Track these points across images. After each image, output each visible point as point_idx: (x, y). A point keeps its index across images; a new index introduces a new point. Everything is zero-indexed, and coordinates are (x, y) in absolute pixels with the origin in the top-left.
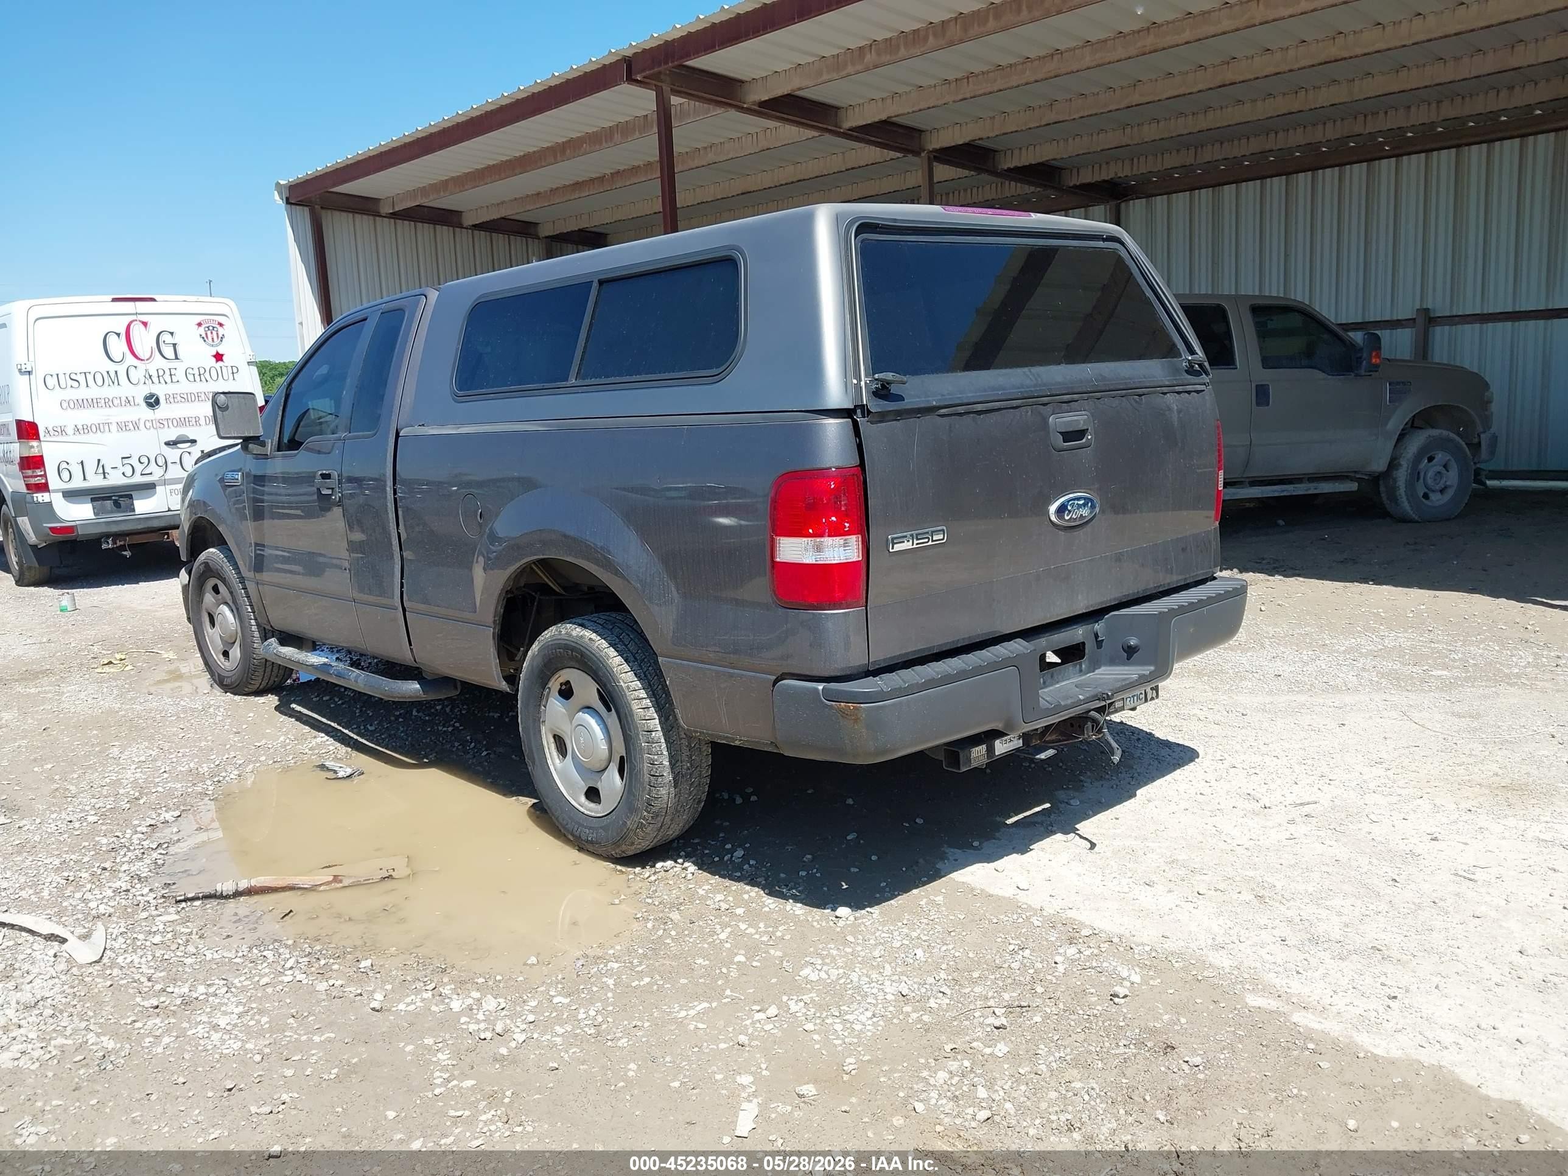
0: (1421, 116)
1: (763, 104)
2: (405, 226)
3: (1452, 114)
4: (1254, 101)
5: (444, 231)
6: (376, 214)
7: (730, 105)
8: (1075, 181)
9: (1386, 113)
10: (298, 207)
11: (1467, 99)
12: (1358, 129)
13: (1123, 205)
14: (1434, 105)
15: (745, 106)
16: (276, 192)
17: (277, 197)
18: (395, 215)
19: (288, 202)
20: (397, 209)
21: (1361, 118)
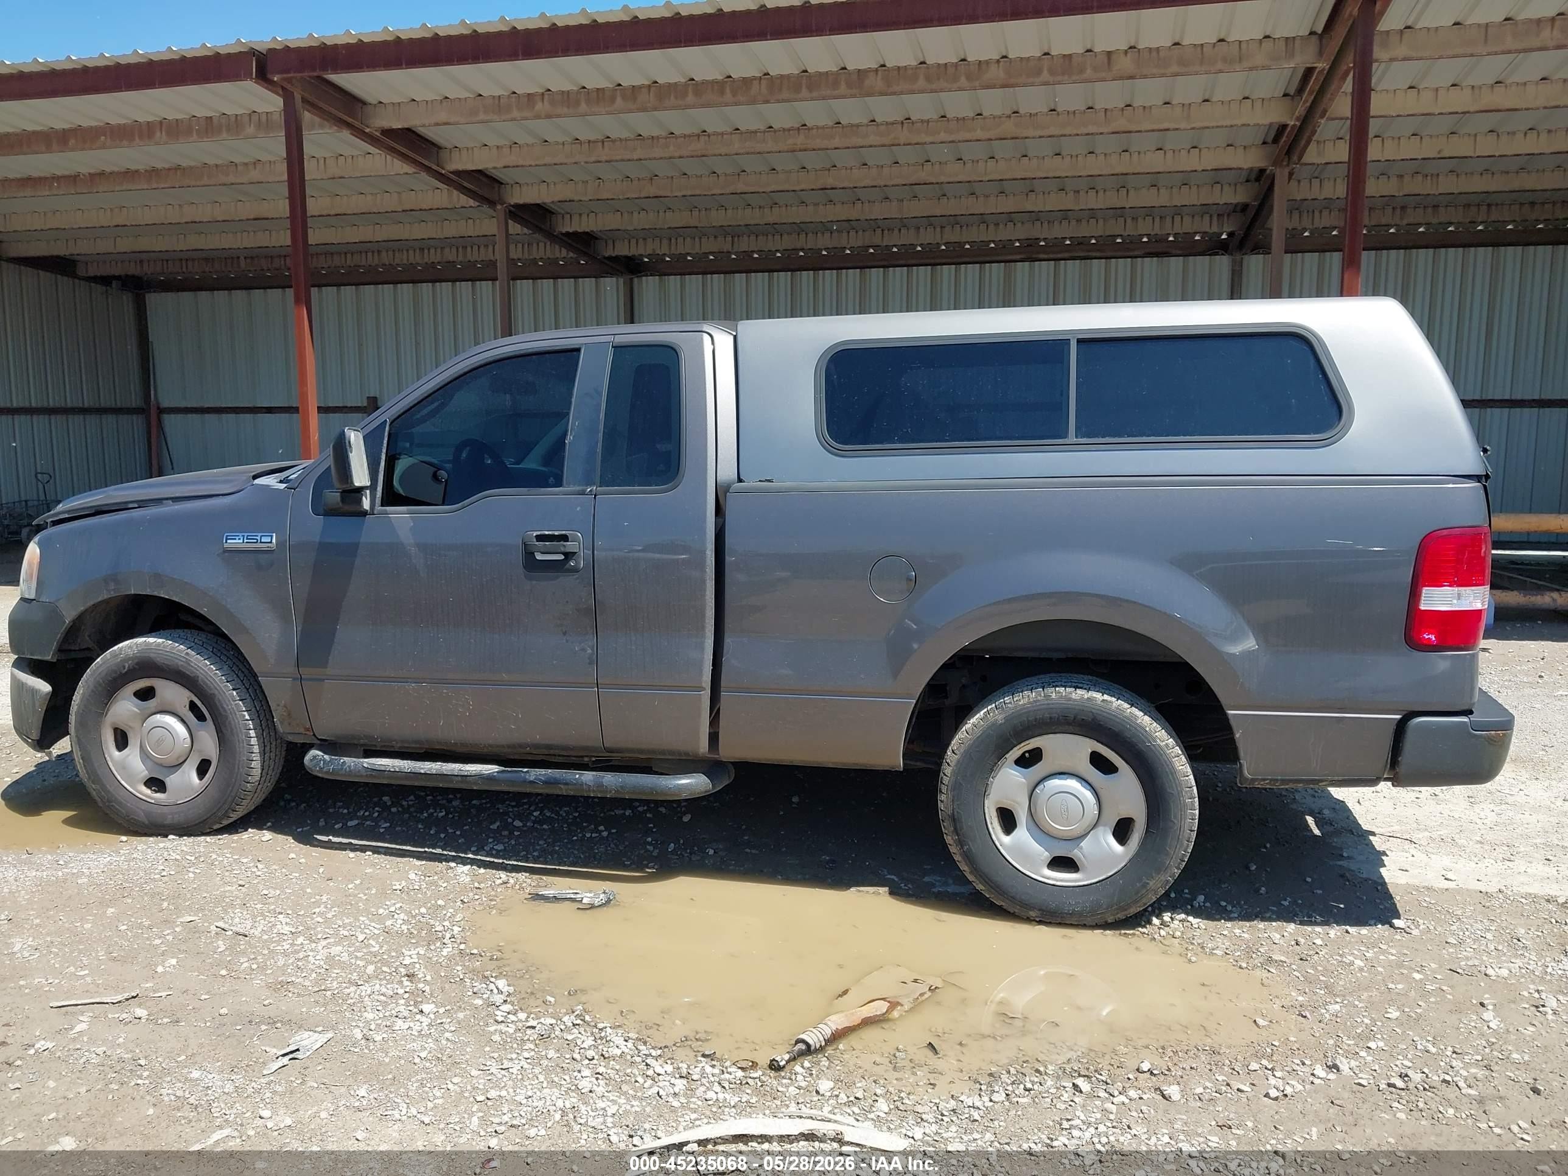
0: (928, 237)
1: (388, 132)
3: (953, 239)
4: (816, 205)
7: (349, 126)
8: (609, 252)
9: (900, 230)
11: (964, 228)
12: (877, 241)
13: (636, 280)
14: (938, 229)
15: (367, 130)
21: (879, 231)
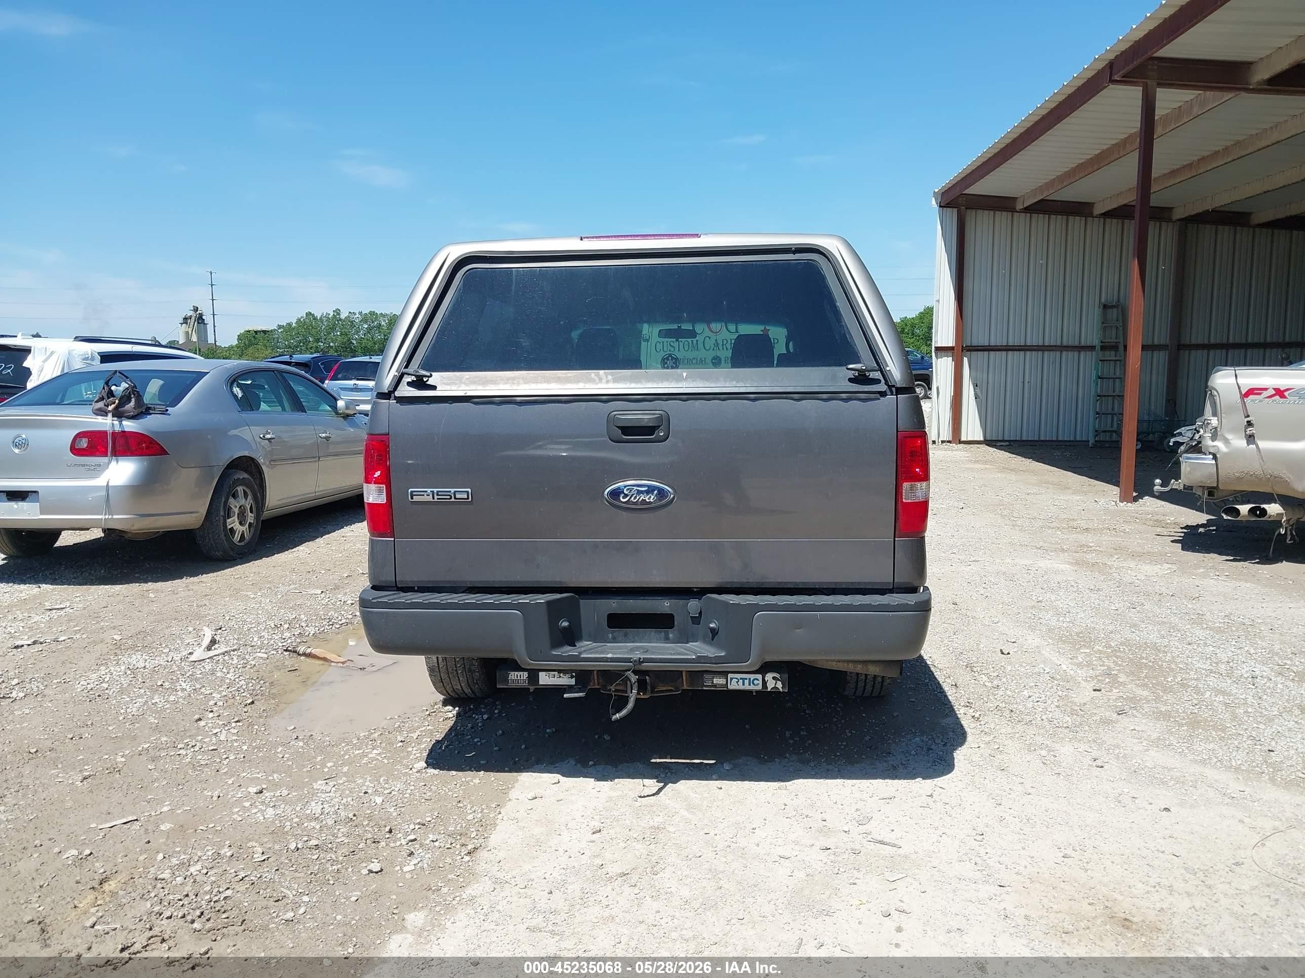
2: (1040, 220)
5: (1076, 223)
6: (1012, 210)
10: (948, 209)
16: (933, 199)
17: (934, 202)
18: (1028, 210)
19: (940, 206)
20: (1025, 206)
